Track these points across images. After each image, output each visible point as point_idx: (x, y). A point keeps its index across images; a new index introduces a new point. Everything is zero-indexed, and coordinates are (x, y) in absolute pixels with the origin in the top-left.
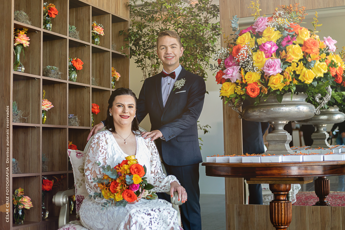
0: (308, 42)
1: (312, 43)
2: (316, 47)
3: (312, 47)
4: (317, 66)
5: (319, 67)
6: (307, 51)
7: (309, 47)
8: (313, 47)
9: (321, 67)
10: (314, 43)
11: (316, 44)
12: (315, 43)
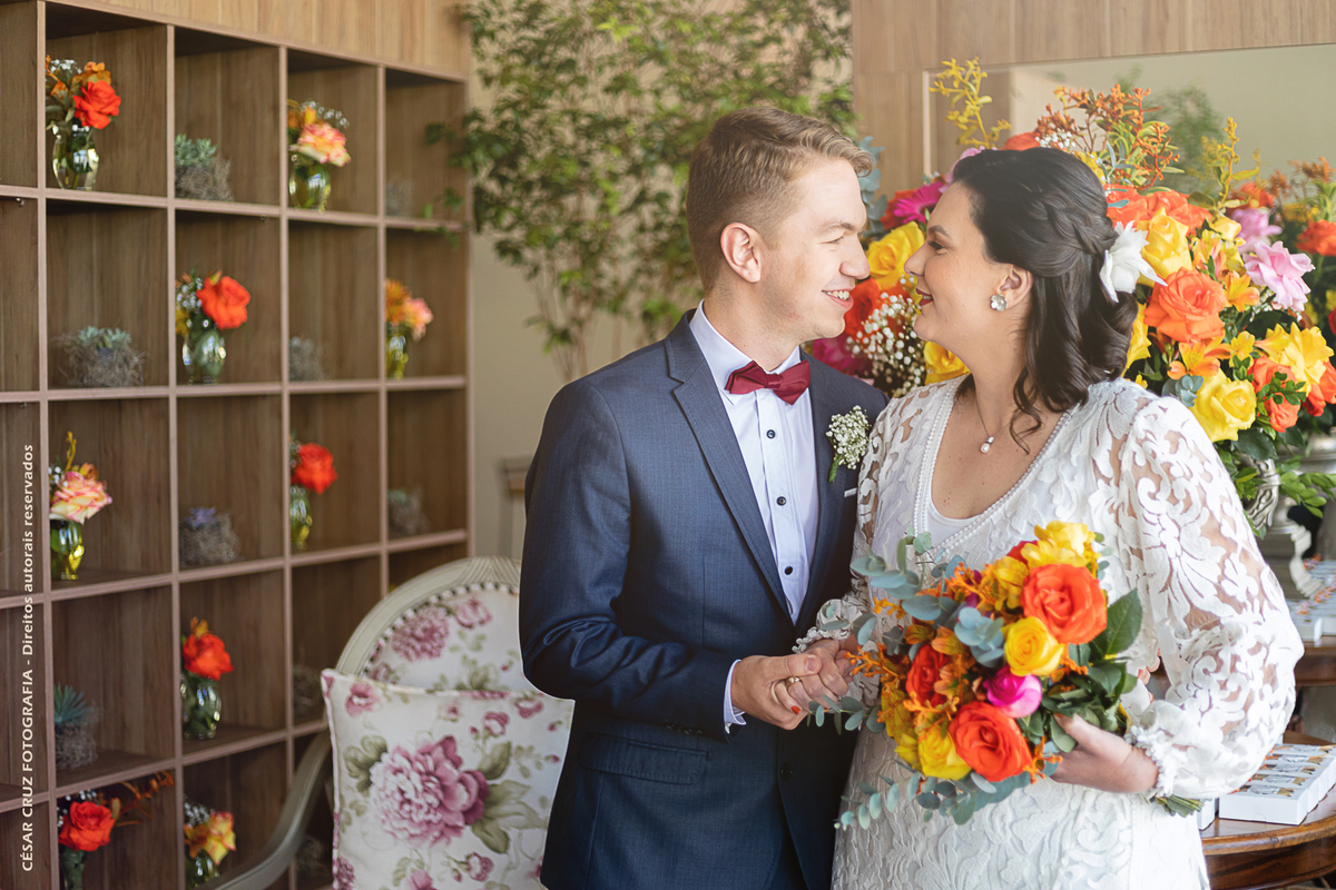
0: (1173, 290)
1: (1188, 293)
2: (1206, 313)
3: (1189, 317)
4: (1209, 400)
5: (1216, 402)
6: (1164, 328)
7: (1173, 313)
8: (1191, 312)
9: (1224, 403)
10: (1198, 292)
11: (1207, 300)
12: (1203, 296)
